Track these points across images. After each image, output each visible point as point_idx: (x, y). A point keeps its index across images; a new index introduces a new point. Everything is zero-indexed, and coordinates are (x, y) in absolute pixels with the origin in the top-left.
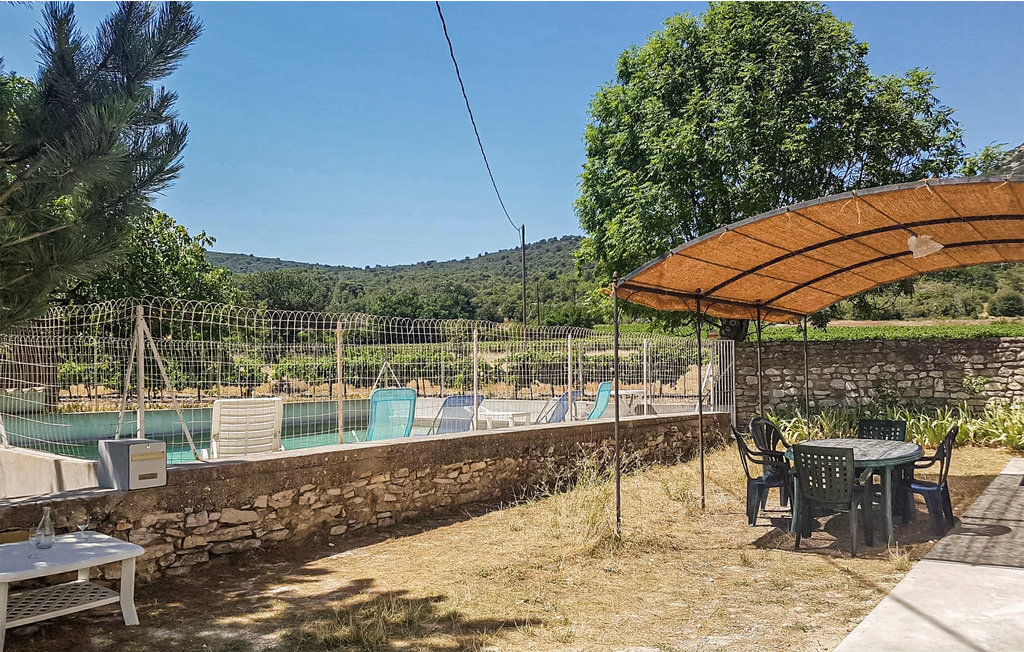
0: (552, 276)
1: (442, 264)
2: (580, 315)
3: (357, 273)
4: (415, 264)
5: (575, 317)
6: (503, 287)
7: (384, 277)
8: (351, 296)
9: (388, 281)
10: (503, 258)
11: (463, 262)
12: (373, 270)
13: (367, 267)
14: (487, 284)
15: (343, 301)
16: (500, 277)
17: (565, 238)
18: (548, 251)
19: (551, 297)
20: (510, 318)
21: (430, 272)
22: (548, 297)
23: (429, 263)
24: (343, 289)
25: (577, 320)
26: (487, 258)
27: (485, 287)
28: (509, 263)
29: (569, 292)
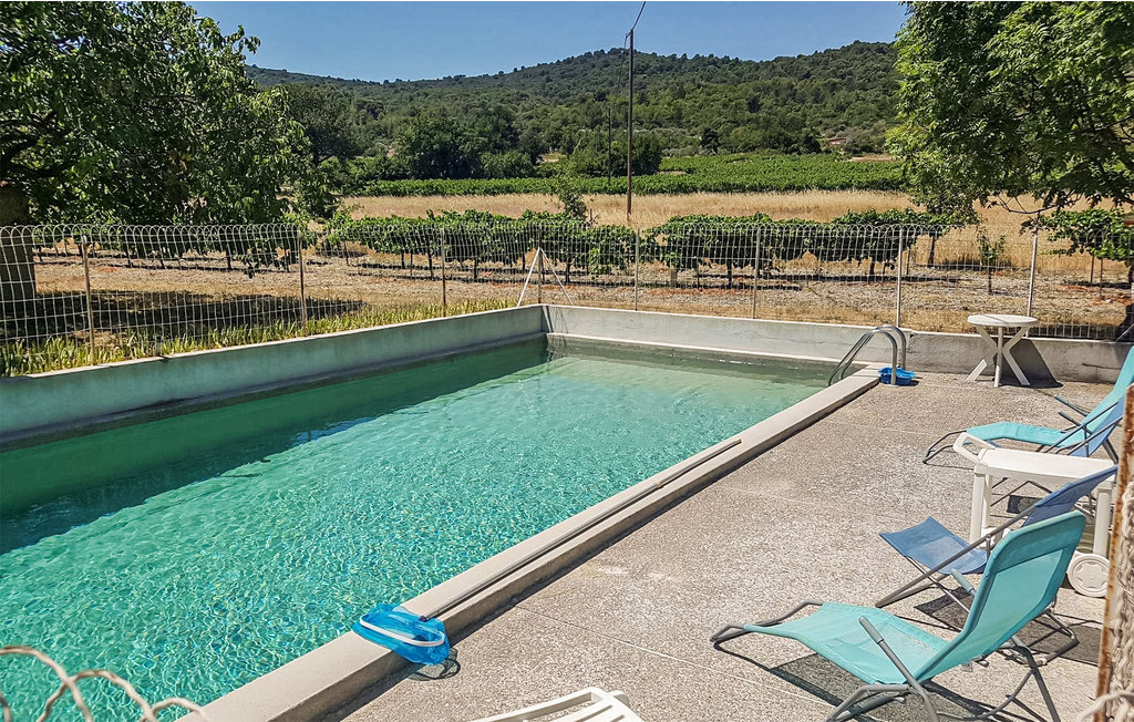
0: (601, 97)
1: (472, 80)
2: (648, 147)
3: (374, 88)
4: (441, 78)
5: (642, 149)
6: (545, 110)
7: (407, 94)
8: (371, 117)
9: (411, 99)
10: (543, 74)
11: (495, 77)
12: (392, 86)
13: (386, 82)
14: (526, 106)
15: (360, 122)
16: (540, 97)
17: (614, 51)
18: (593, 66)
19: (599, 122)
20: (554, 146)
21: (457, 90)
22: (596, 122)
23: (457, 78)
24: (360, 107)
25: (645, 152)
26: (524, 73)
27: (524, 109)
28: (549, 80)
29: (620, 117)
